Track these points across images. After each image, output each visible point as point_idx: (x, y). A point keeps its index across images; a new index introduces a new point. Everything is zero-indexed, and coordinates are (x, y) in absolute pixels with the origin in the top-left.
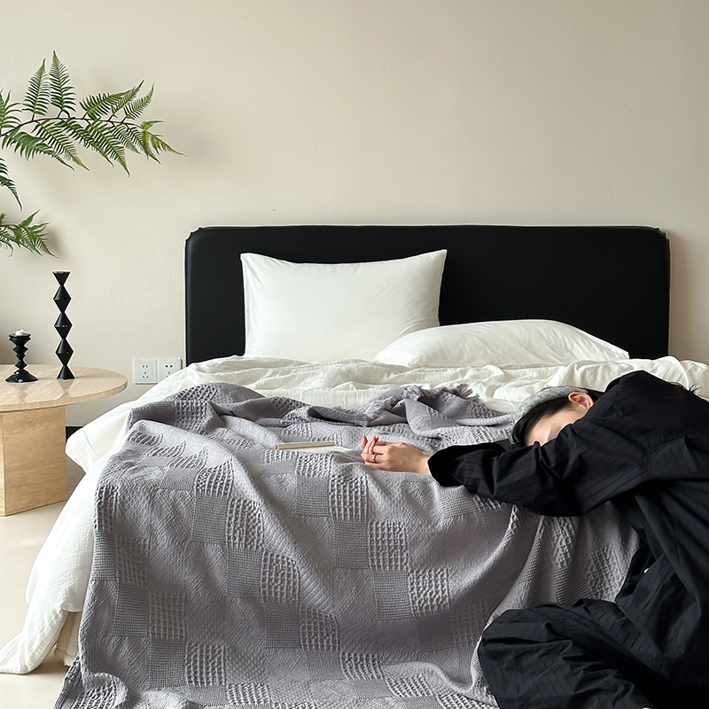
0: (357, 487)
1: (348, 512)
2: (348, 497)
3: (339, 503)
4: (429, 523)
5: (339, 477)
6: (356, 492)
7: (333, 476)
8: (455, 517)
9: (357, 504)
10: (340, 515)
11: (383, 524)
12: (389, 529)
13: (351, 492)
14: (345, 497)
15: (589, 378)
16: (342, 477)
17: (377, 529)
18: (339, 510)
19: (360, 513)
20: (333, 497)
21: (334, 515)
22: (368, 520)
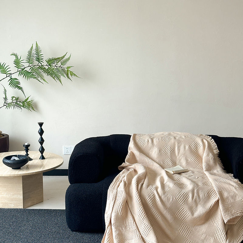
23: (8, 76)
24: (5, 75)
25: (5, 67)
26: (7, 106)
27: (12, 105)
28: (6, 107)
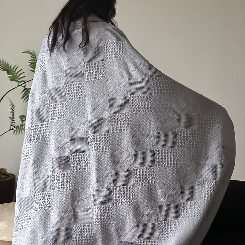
23: (20, 85)
24: (16, 84)
25: (17, 71)
26: (15, 130)
27: (22, 128)
28: (14, 132)
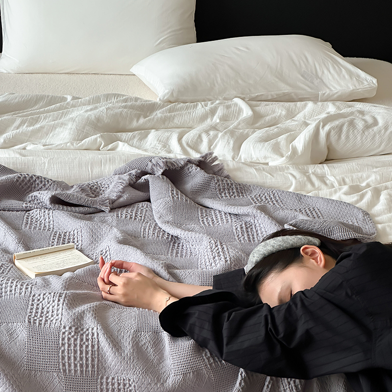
0: (87, 340)
1: (79, 368)
2: (79, 352)
3: (69, 358)
4: (159, 380)
5: (70, 328)
6: (87, 346)
7: (65, 327)
8: (185, 375)
9: (87, 360)
10: (70, 371)
11: (113, 379)
12: (119, 384)
13: (81, 346)
14: (75, 352)
15: (333, 138)
16: (73, 329)
17: (107, 384)
18: (70, 365)
19: (90, 369)
20: (63, 352)
21: (65, 371)
22: (98, 374)
